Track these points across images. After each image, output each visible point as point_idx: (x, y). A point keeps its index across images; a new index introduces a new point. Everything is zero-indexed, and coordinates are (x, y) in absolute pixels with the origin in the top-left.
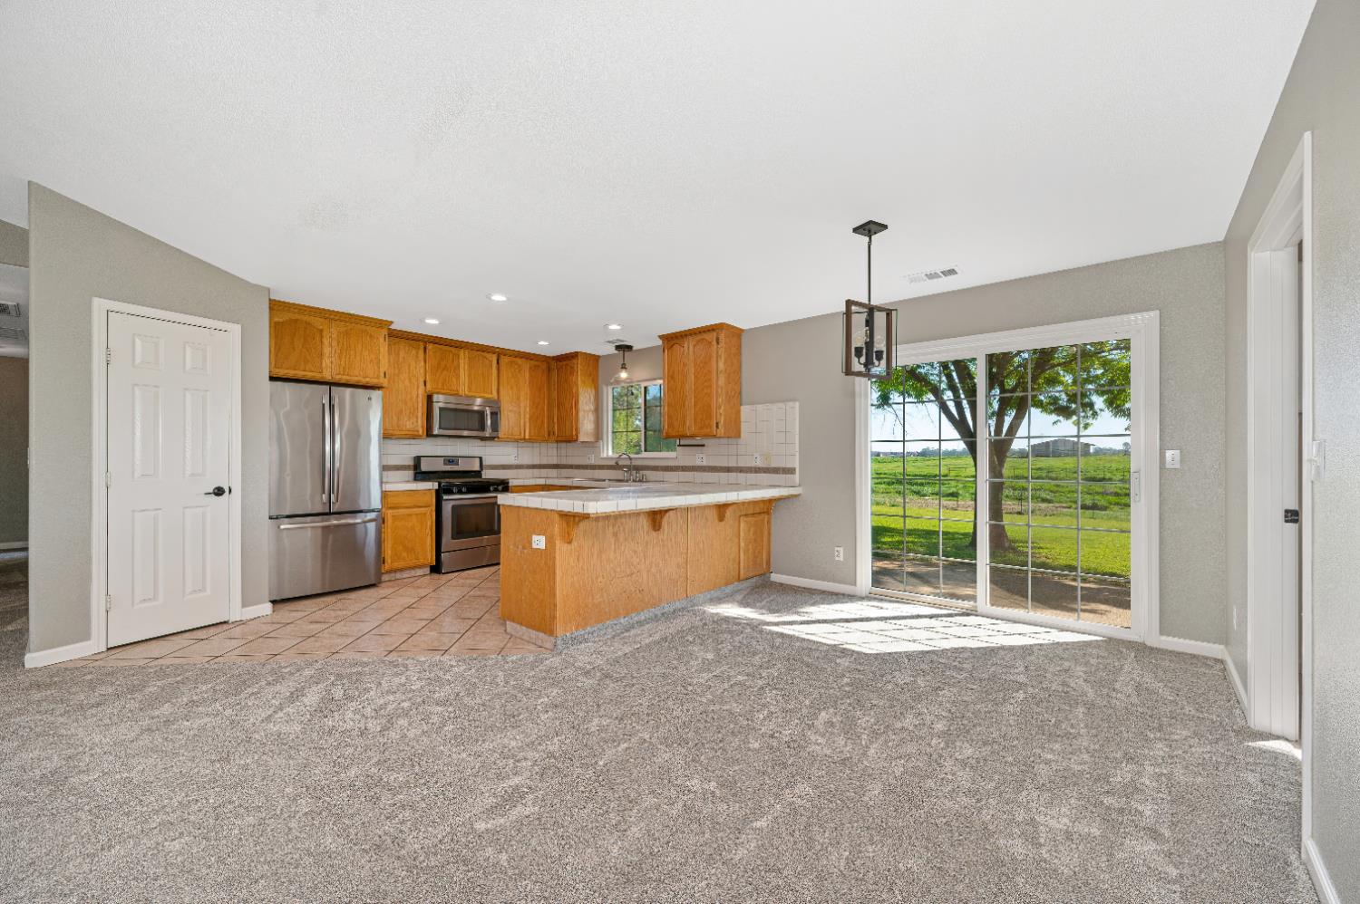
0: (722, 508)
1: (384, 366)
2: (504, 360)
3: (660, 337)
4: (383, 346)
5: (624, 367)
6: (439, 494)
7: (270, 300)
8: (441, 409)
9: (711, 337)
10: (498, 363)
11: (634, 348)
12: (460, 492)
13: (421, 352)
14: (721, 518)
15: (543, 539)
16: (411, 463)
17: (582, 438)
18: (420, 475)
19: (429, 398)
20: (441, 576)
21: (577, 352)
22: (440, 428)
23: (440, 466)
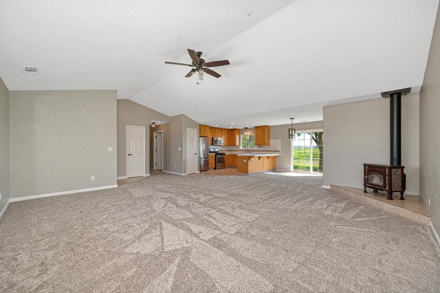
0: (268, 157)
1: (208, 133)
2: (223, 130)
4: (208, 130)
5: (246, 132)
6: (216, 155)
7: (199, 124)
8: (215, 140)
9: (265, 128)
11: (248, 128)
13: (211, 130)
14: (268, 159)
15: (246, 160)
17: (237, 145)
19: (213, 138)
22: (214, 143)
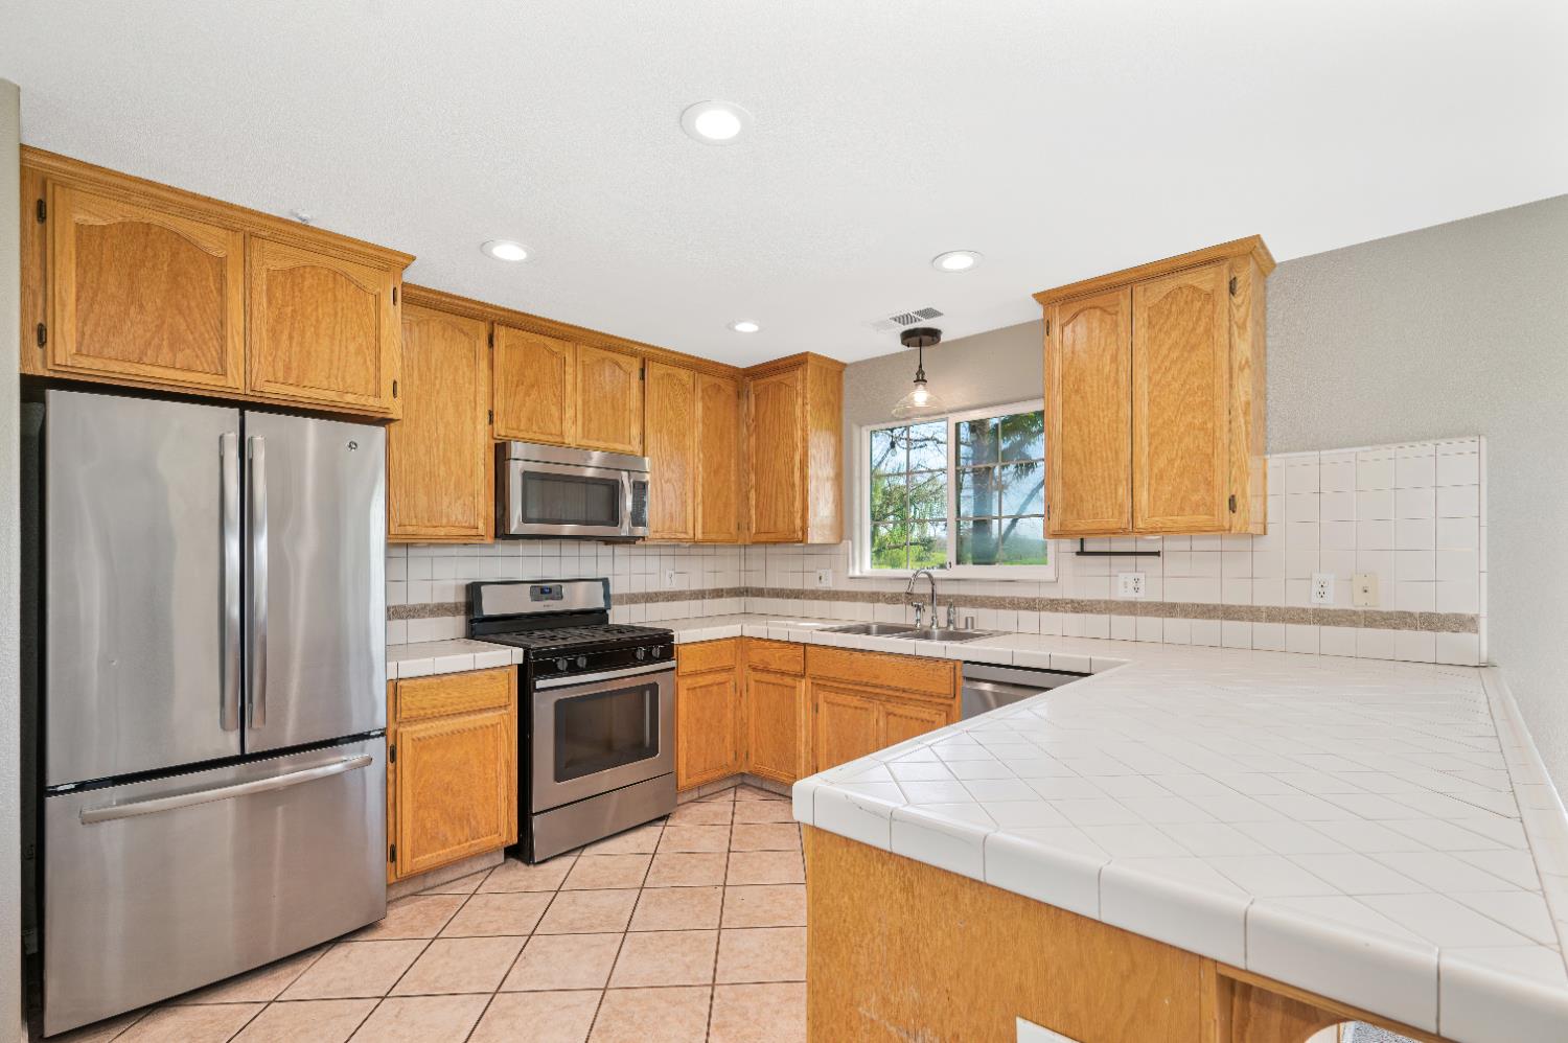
1: (392, 368)
2: (654, 370)
3: (1037, 296)
4: (393, 314)
5: (920, 379)
6: (526, 676)
7: (23, 147)
8: (526, 476)
9: (1211, 279)
10: (643, 378)
11: (944, 338)
12: (573, 669)
13: (483, 343)
16: (462, 598)
17: (815, 537)
18: (481, 626)
19: (501, 452)
20: (531, 867)
21: (807, 353)
22: (526, 519)
23: (522, 603)
